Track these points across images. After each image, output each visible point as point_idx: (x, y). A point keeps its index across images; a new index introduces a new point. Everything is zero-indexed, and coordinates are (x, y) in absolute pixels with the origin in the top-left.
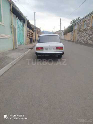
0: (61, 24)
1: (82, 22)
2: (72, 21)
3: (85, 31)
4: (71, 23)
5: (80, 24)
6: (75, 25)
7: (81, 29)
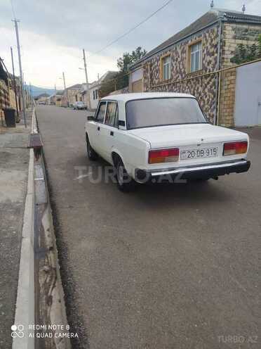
0: (85, 65)
1: (158, 61)
2: (122, 57)
3: (169, 85)
4: (119, 64)
5: (151, 66)
6: (132, 69)
7: (157, 81)
